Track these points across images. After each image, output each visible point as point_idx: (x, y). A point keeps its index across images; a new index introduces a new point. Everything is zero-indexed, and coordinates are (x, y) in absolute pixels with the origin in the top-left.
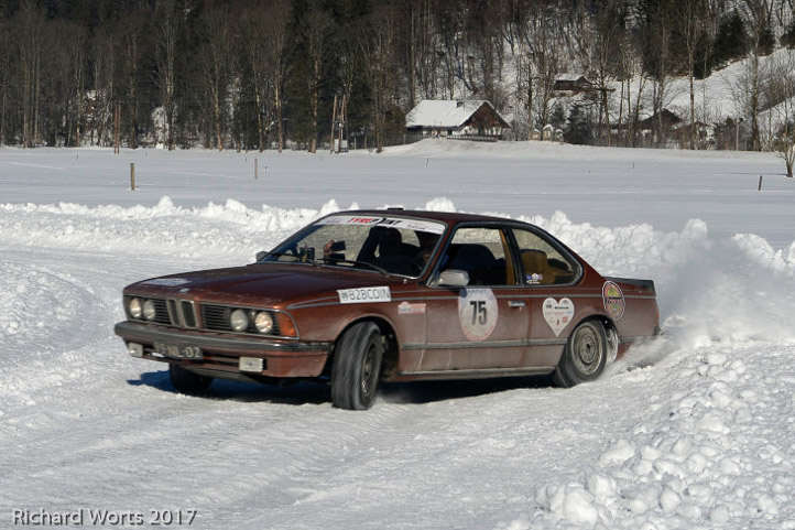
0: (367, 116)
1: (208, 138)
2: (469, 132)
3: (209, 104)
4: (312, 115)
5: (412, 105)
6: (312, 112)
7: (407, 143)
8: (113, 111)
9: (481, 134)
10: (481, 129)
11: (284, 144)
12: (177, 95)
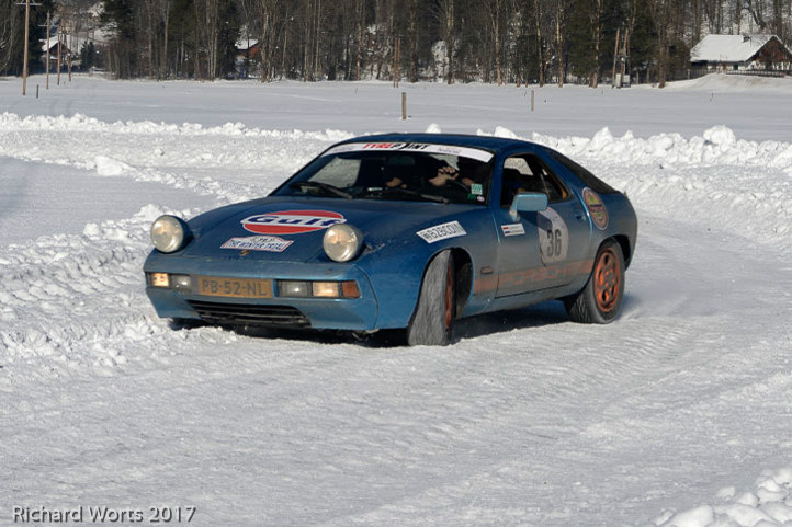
0: (650, 51)
1: (488, 72)
2: (756, 67)
3: (489, 38)
4: (594, 49)
5: (697, 39)
6: (594, 46)
7: (691, 78)
8: (393, 45)
9: (769, 68)
10: (769, 64)
11: (565, 78)
12: (457, 28)
